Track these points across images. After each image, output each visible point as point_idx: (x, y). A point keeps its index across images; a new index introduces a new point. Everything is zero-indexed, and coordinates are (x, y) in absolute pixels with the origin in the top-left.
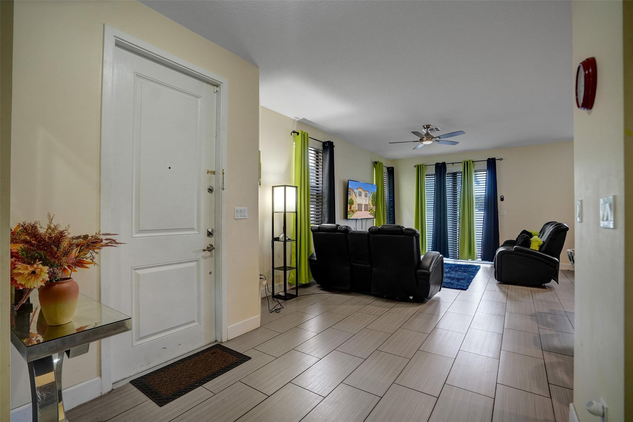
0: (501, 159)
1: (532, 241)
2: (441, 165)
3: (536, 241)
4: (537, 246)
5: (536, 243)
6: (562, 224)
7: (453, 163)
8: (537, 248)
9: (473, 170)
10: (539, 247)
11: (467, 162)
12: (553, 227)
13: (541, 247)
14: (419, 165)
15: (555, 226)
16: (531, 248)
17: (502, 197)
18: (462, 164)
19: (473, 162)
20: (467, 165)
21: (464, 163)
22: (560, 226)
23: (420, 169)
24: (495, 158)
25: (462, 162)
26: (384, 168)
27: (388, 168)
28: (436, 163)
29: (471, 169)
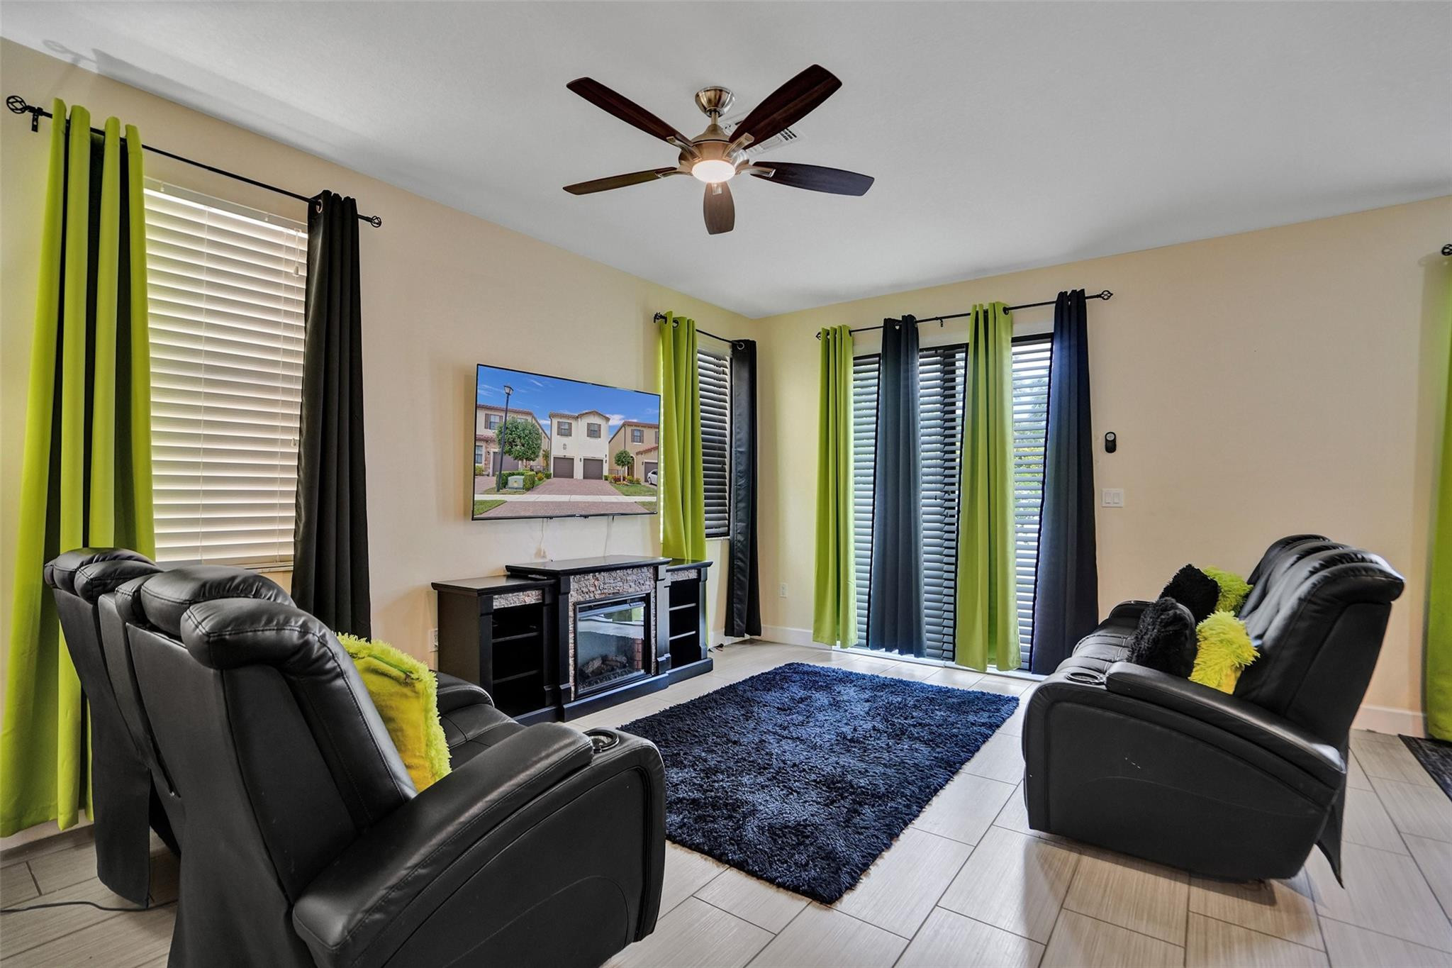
0: (1105, 296)
1: (1206, 639)
2: (900, 326)
3: (1221, 641)
4: (1229, 672)
5: (1224, 650)
6: (1363, 560)
7: (941, 319)
8: (1224, 681)
9: (1006, 339)
10: (1239, 674)
11: (986, 312)
12: (1312, 573)
13: (1248, 674)
14: (829, 329)
15: (1323, 567)
16: (1196, 676)
17: (1111, 438)
18: (969, 321)
19: (1006, 310)
20: (983, 321)
21: (973, 316)
22: (1353, 570)
23: (832, 342)
24: (1083, 290)
25: (969, 314)
26: (701, 342)
27: (735, 345)
28: (885, 319)
29: (1000, 336)
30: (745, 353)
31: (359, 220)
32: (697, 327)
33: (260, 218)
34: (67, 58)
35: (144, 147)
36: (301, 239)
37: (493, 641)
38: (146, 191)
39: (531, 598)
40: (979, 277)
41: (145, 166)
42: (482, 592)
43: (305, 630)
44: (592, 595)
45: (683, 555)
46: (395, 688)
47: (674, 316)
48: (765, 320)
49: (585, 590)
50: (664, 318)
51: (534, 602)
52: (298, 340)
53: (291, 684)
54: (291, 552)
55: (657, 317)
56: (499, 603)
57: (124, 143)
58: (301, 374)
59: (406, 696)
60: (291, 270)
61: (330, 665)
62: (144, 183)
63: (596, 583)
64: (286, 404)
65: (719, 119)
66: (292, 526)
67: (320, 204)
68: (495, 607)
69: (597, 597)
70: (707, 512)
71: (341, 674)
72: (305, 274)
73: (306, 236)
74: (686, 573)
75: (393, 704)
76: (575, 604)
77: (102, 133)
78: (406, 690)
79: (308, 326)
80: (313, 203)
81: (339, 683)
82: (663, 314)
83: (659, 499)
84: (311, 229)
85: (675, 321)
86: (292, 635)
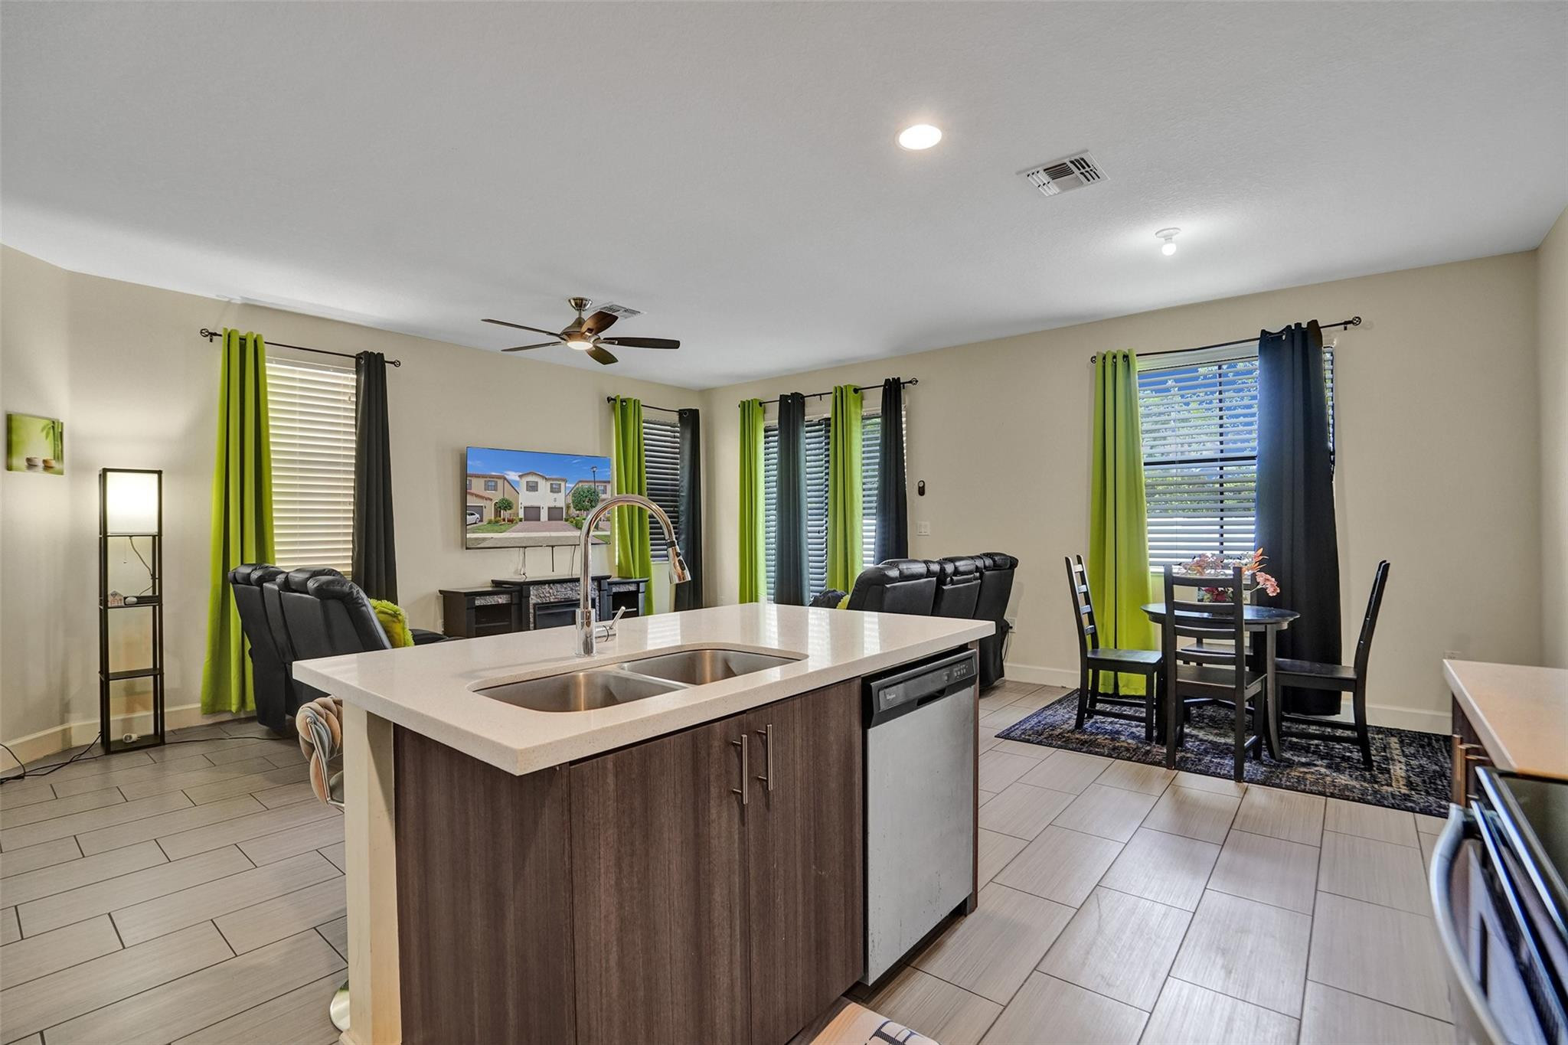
0: (913, 382)
2: (791, 401)
7: (817, 395)
9: (855, 411)
11: (842, 392)
14: (746, 401)
17: (921, 485)
18: (832, 399)
19: (856, 391)
20: (840, 399)
21: (834, 395)
24: (899, 378)
25: (831, 393)
26: (645, 414)
27: (681, 413)
28: (781, 396)
29: (850, 411)
30: (690, 419)
31: (386, 364)
32: (641, 403)
33: (327, 369)
34: (227, 300)
35: (266, 343)
36: (352, 379)
37: (476, 626)
38: (267, 364)
39: (502, 600)
40: (841, 366)
41: (267, 351)
42: (467, 594)
43: (351, 587)
44: (547, 599)
45: (631, 574)
46: (391, 618)
47: (621, 397)
48: (705, 393)
49: (542, 595)
50: (614, 400)
51: (504, 602)
52: (351, 441)
53: (346, 607)
54: (351, 570)
55: (609, 399)
56: (479, 602)
57: (255, 341)
58: (354, 461)
59: (394, 622)
60: (347, 398)
61: (360, 601)
62: (266, 360)
63: (551, 591)
64: (345, 464)
65: (583, 313)
66: (351, 554)
67: (362, 358)
68: (477, 605)
69: (552, 600)
70: (652, 545)
71: (365, 605)
72: (355, 400)
73: (355, 376)
74: (627, 586)
75: (390, 625)
76: (535, 605)
77: (245, 339)
78: (395, 619)
79: (358, 432)
80: (358, 357)
81: (364, 608)
82: (613, 397)
83: (613, 532)
84: (357, 372)
85: (622, 401)
86: (346, 589)
